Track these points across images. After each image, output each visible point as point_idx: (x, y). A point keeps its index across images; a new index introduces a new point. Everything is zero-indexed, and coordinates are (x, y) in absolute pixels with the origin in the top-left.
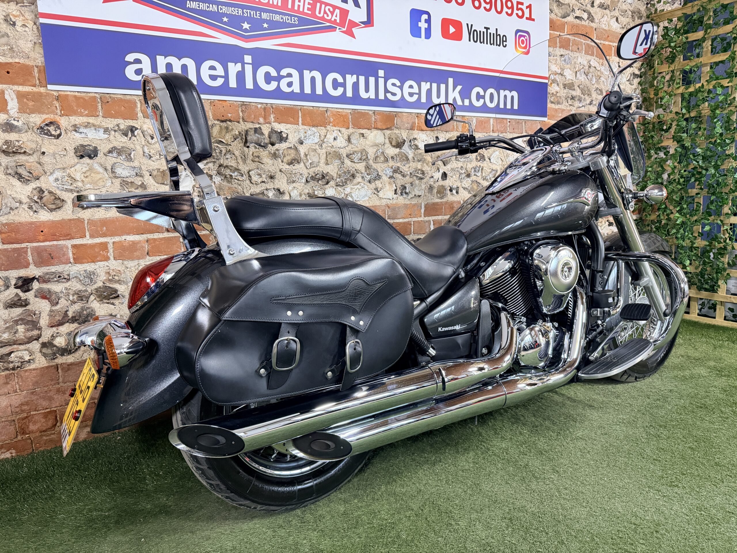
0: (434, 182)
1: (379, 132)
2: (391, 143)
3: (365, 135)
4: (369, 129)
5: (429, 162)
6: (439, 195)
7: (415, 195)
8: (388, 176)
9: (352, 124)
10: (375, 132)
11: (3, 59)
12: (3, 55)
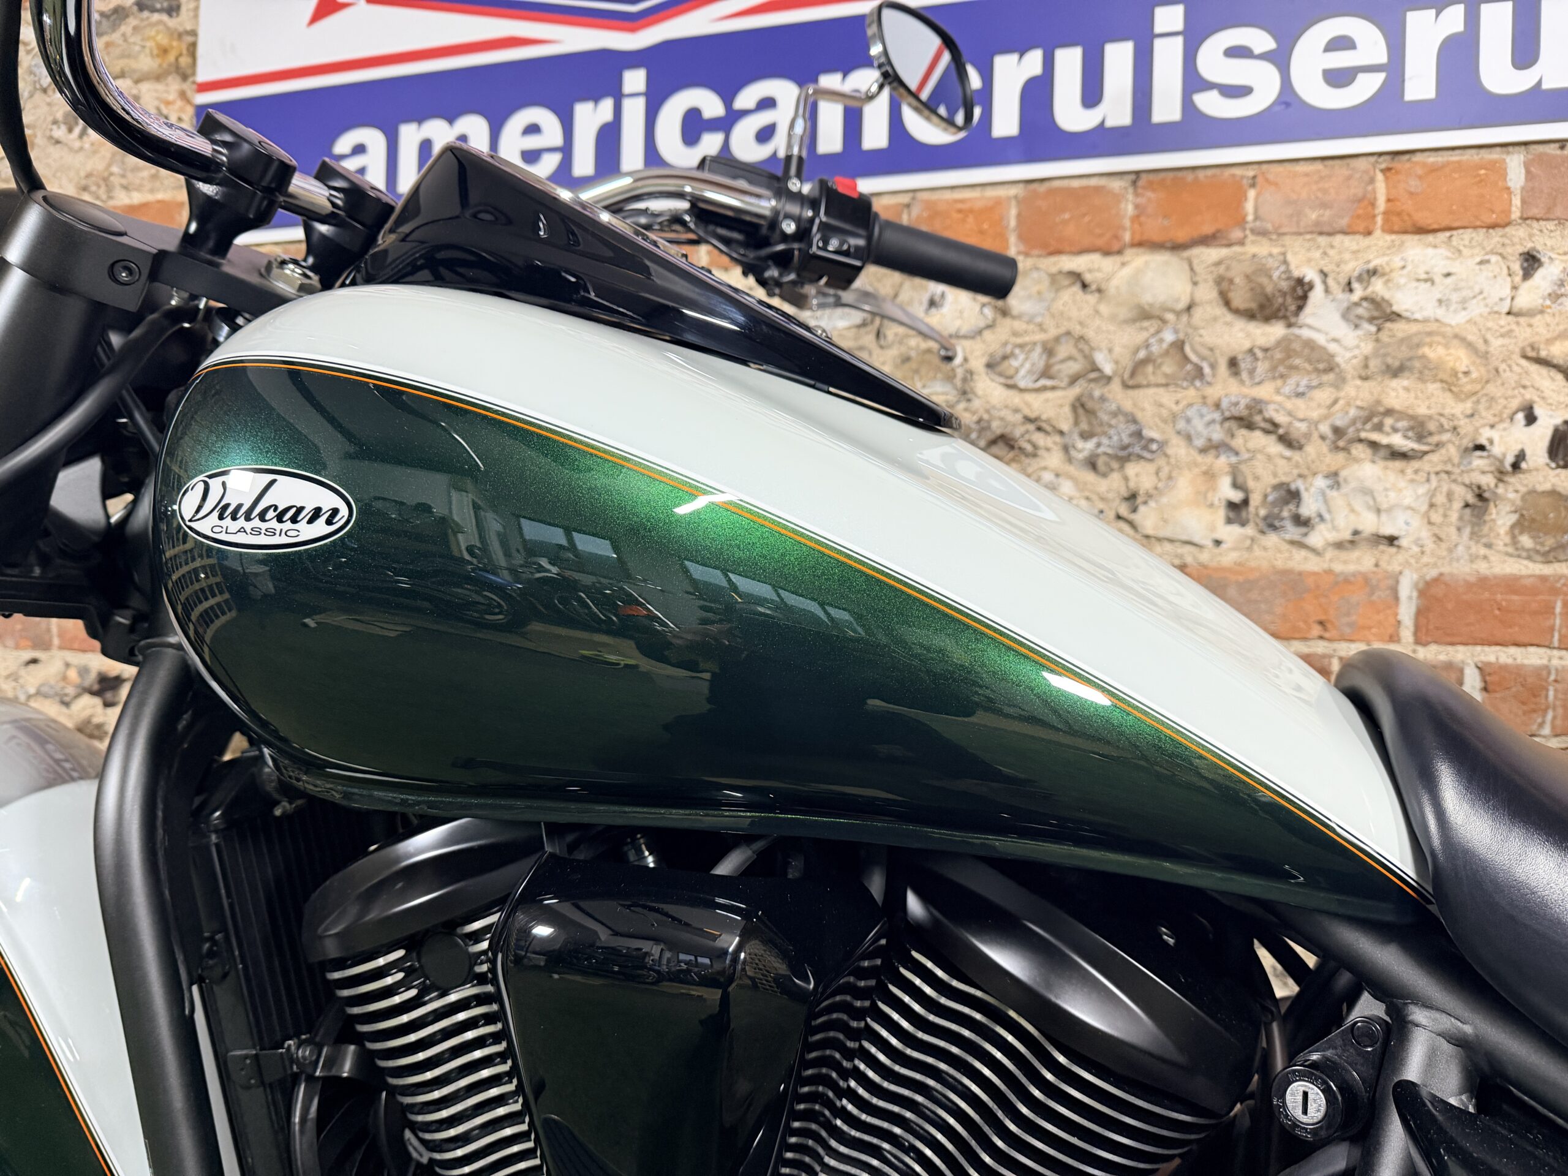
0: (1501, 475)
1: (1161, 258)
2: (1227, 303)
3: (1088, 277)
4: (1107, 253)
5: (1455, 373)
6: (1526, 541)
7: (1356, 533)
8: (1200, 442)
9: (1021, 238)
10: (1139, 260)
11: (137, 198)
12: (139, 188)
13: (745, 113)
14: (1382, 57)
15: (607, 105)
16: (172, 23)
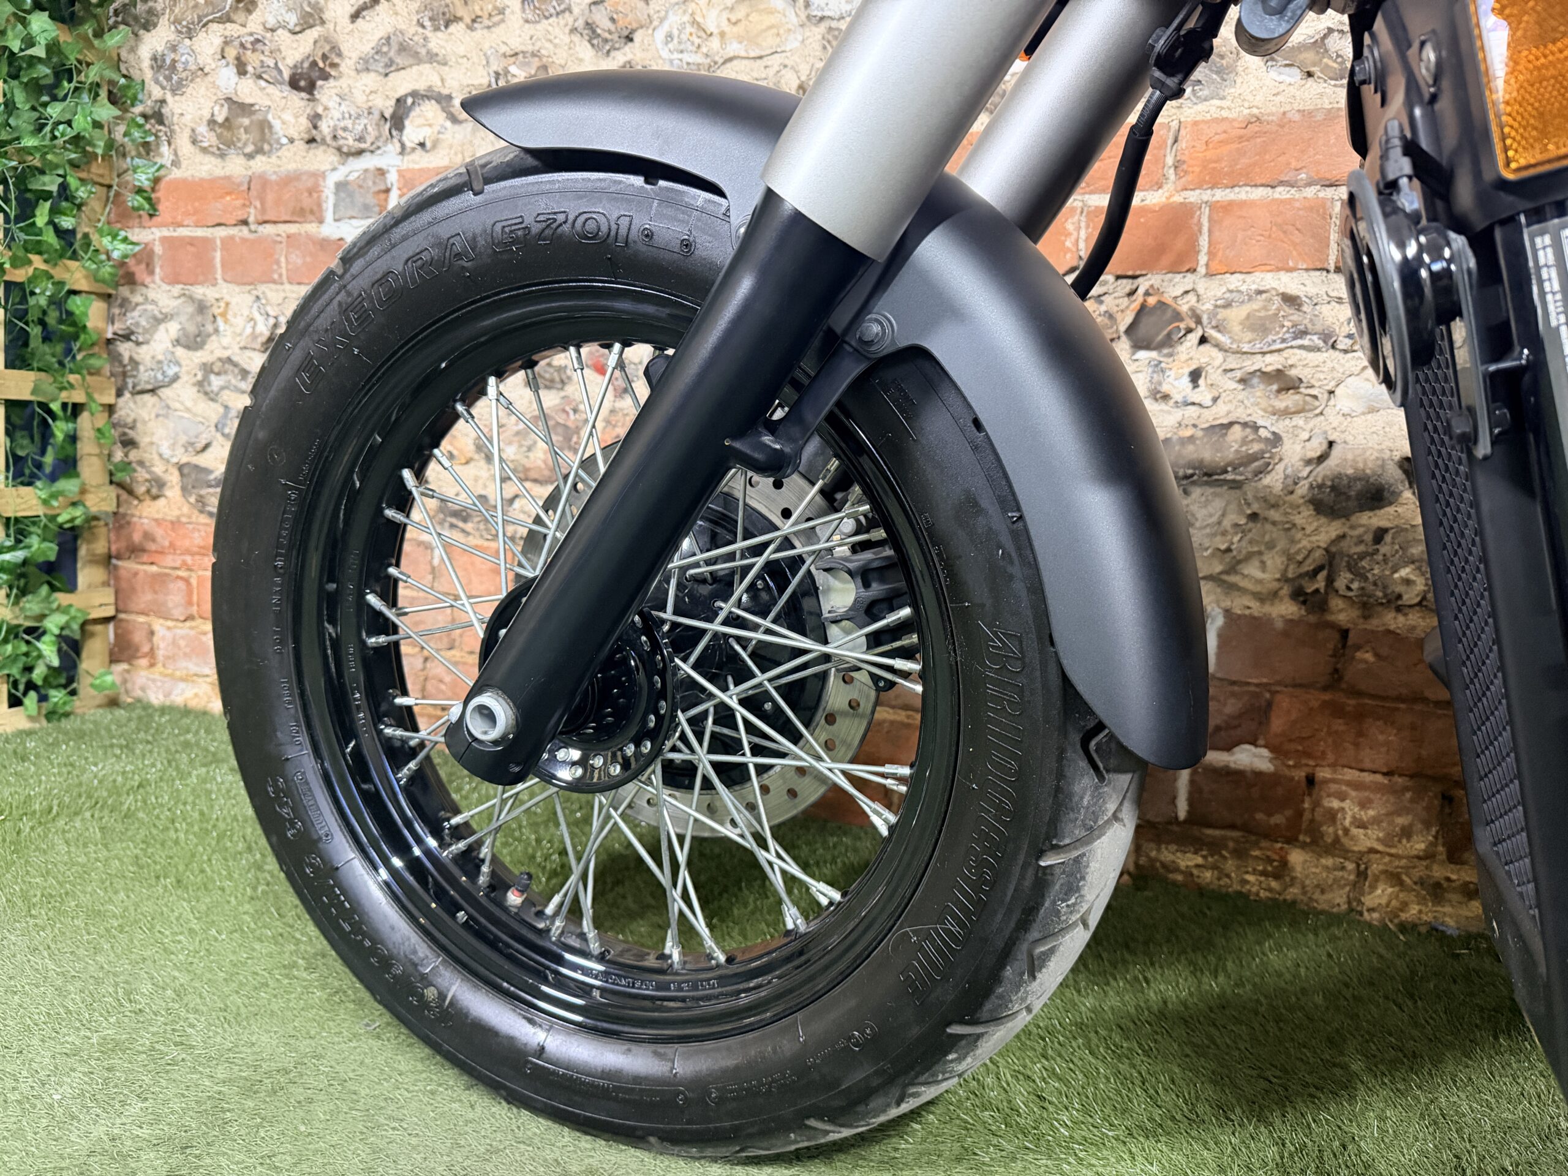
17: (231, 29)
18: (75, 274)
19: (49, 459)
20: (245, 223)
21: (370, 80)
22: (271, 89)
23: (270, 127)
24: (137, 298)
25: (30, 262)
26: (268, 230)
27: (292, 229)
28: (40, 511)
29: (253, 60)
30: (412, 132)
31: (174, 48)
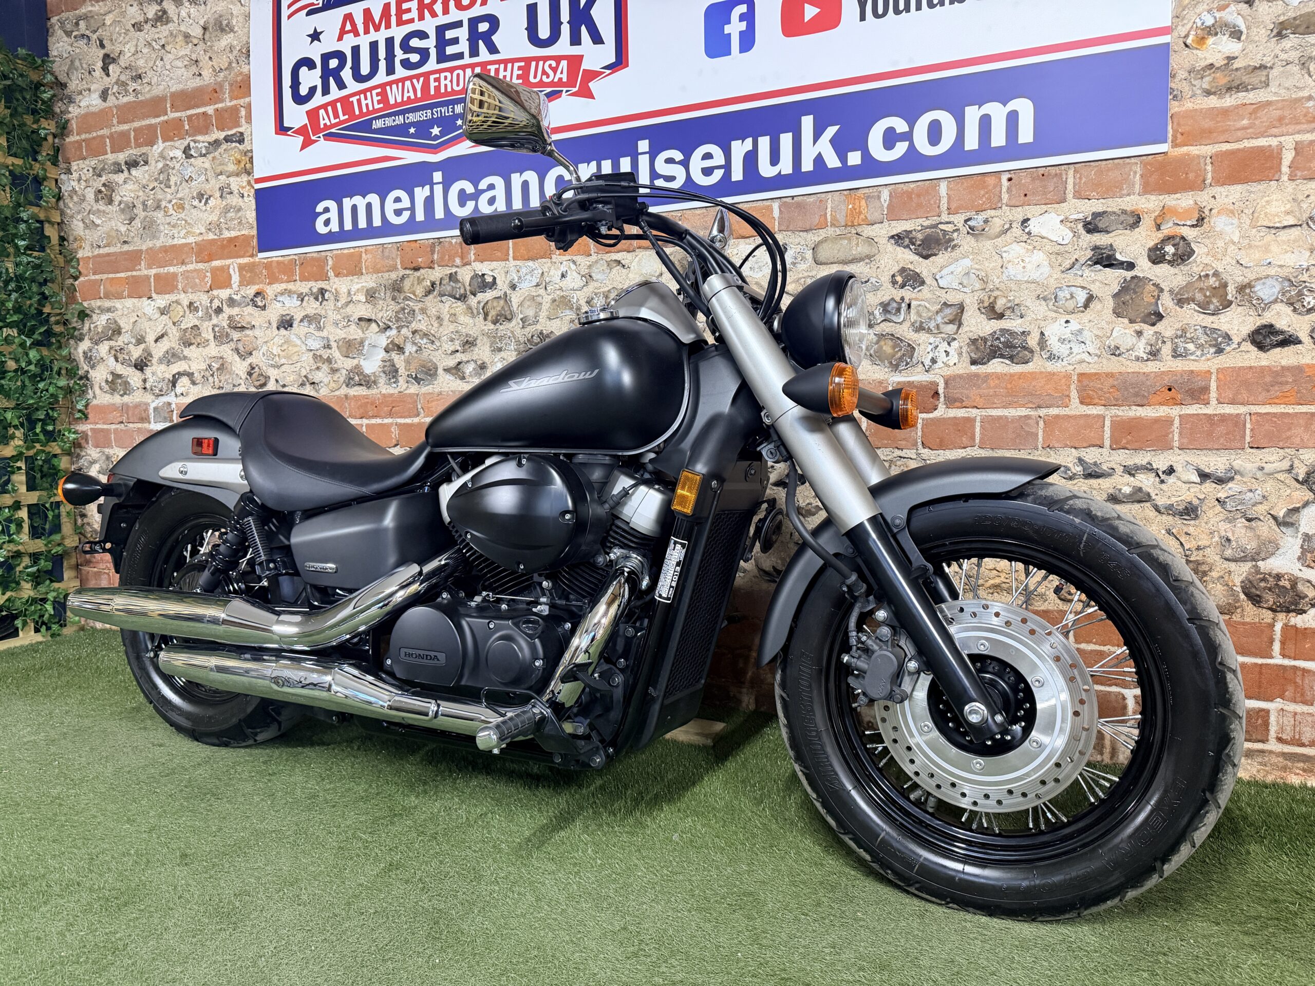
3: (623, 262)
11: (233, 234)
12: (234, 229)
13: (483, 191)
14: (722, 162)
15: (427, 187)
16: (241, 147)
17: (112, 343)
18: (55, 448)
19: (47, 527)
20: (122, 422)
21: (163, 367)
22: (128, 368)
23: (129, 383)
24: (83, 454)
25: (35, 447)
26: (131, 425)
27: (139, 425)
28: (43, 549)
29: (121, 357)
30: (179, 389)
31: (90, 350)
